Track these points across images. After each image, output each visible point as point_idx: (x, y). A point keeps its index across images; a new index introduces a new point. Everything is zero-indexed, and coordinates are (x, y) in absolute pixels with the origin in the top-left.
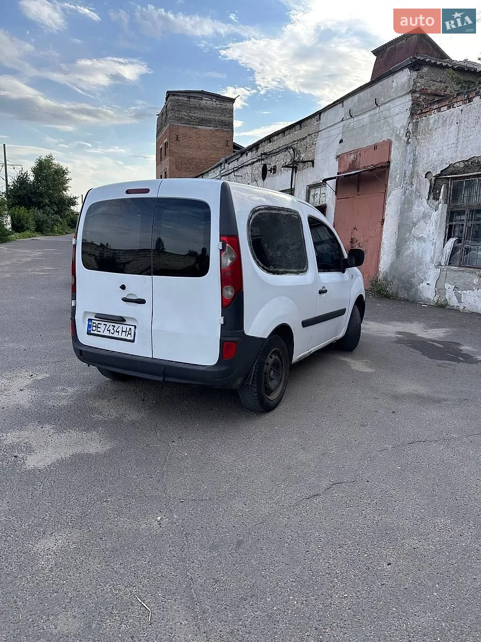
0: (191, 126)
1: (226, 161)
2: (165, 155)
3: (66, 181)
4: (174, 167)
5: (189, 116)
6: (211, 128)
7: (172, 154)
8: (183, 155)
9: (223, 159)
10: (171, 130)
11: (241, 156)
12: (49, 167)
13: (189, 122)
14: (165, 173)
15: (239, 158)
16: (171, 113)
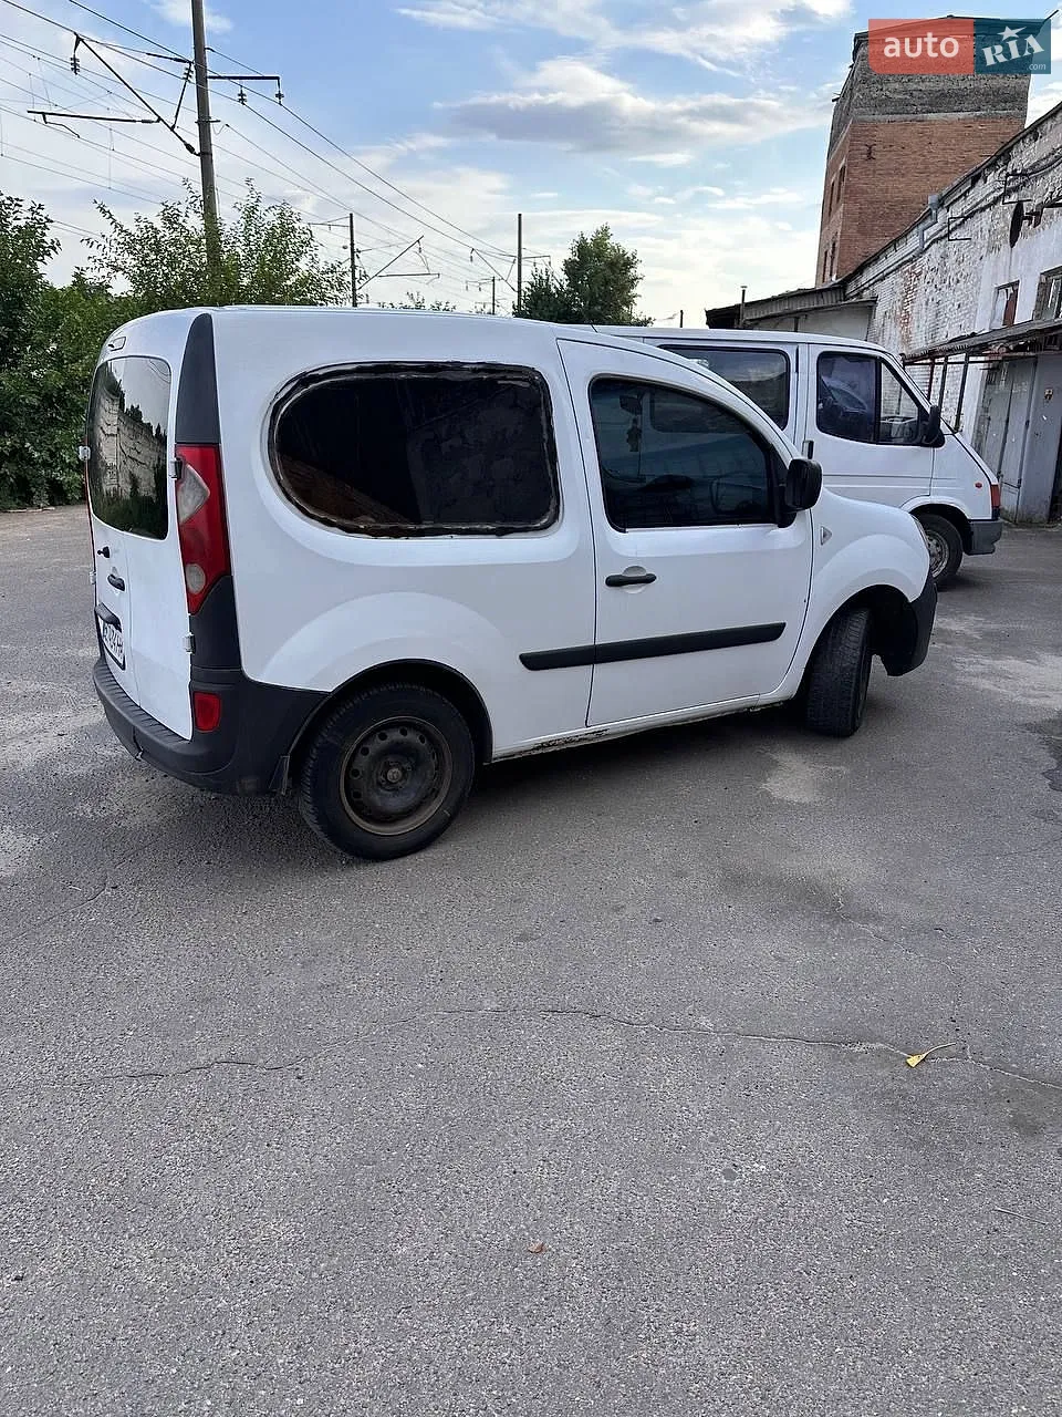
0: (912, 117)
1: (941, 203)
2: (838, 199)
3: (633, 282)
4: (852, 231)
5: (906, 92)
6: (961, 115)
7: (853, 194)
8: (880, 196)
9: (933, 199)
10: (854, 136)
11: (973, 185)
12: (600, 255)
13: (903, 107)
14: (834, 244)
15: (968, 191)
16: (860, 90)
